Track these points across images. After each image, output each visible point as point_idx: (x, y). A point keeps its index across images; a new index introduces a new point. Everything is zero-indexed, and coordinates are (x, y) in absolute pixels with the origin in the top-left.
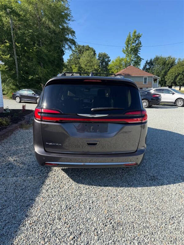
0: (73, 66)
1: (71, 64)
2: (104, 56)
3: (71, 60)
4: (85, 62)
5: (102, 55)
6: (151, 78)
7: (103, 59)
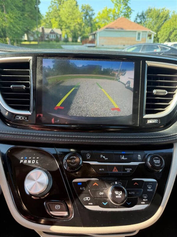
0: (53, 20)
1: (51, 17)
2: (87, 8)
3: (50, 13)
4: (66, 14)
5: (85, 7)
6: (145, 33)
7: (87, 12)
